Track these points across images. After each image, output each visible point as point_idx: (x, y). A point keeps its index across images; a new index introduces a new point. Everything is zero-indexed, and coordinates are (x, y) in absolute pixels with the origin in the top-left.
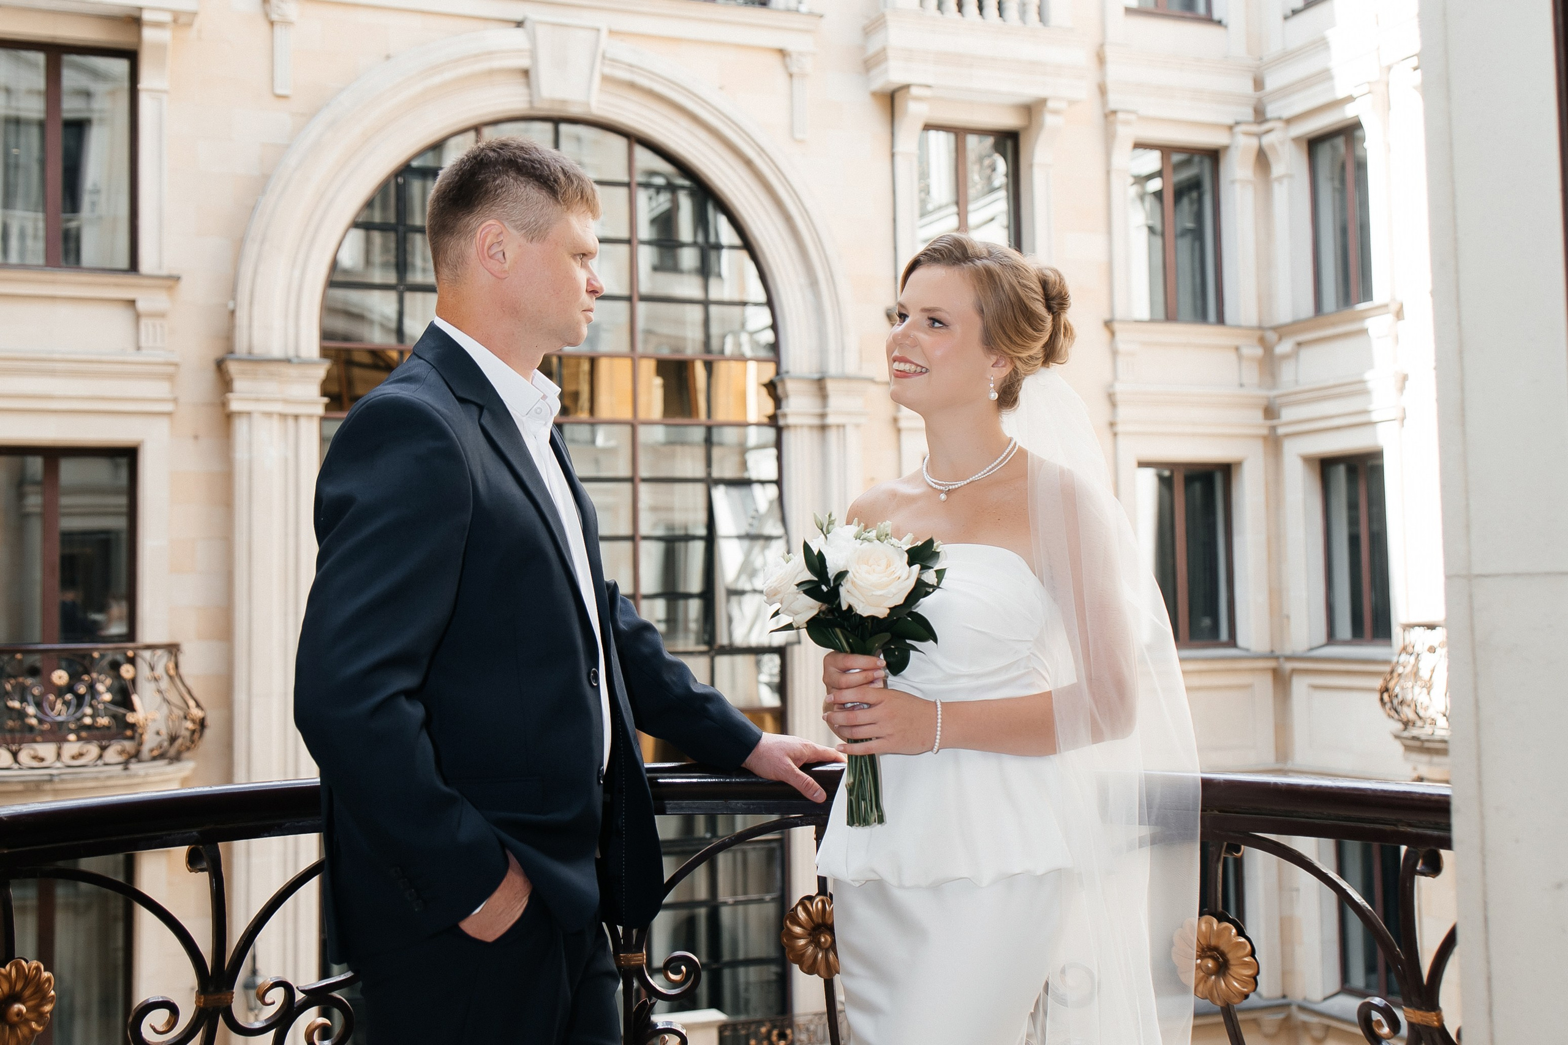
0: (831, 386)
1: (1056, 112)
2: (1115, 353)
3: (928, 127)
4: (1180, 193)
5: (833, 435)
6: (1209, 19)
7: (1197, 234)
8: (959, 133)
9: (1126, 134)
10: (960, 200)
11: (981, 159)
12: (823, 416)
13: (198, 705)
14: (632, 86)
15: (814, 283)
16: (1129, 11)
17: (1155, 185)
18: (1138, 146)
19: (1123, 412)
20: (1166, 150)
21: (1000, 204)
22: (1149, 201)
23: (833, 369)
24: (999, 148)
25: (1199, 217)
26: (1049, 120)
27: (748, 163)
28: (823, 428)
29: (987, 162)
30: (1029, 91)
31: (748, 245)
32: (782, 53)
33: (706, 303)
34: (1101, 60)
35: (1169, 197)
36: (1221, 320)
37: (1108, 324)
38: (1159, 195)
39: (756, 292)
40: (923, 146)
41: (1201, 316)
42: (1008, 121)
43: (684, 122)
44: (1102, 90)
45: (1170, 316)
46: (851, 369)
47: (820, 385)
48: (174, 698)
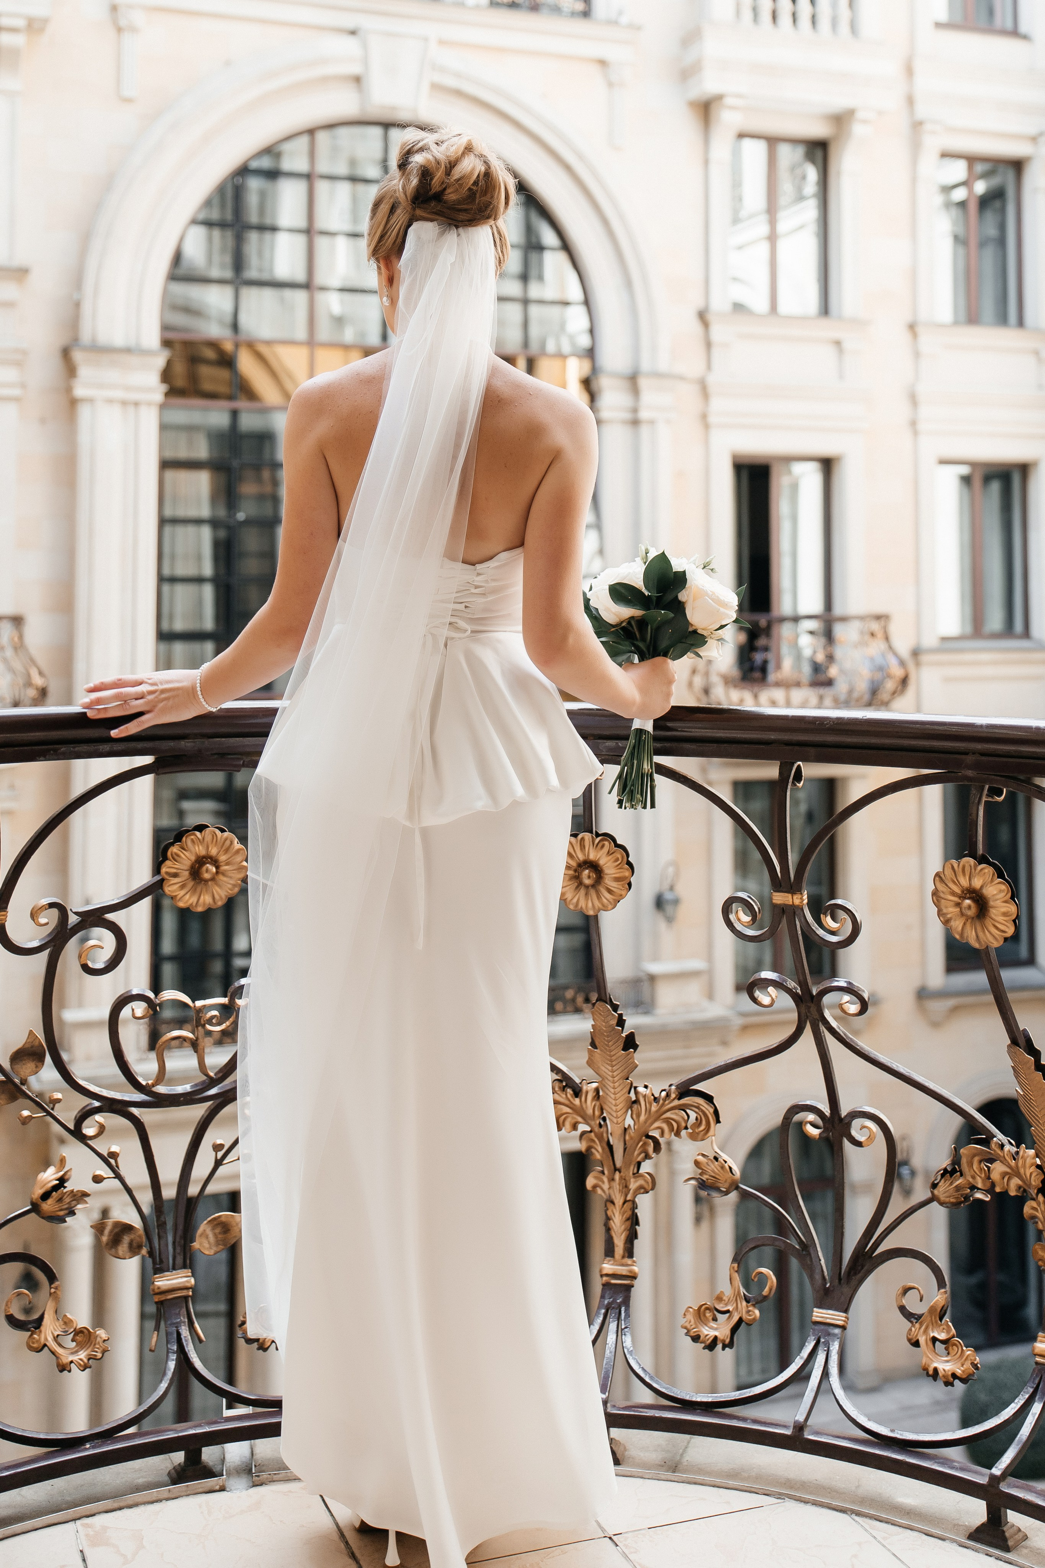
0: (643, 383)
1: (865, 122)
2: (917, 355)
3: (741, 136)
4: (985, 202)
5: (644, 430)
6: (1014, 33)
7: (1001, 242)
8: (772, 141)
9: (933, 143)
10: (772, 209)
11: (793, 169)
12: (635, 410)
13: (41, 673)
14: (458, 93)
15: (629, 284)
16: (938, 25)
17: (960, 194)
18: (945, 155)
19: (924, 411)
20: (971, 160)
21: (809, 211)
22: (955, 212)
23: (645, 365)
24: (810, 157)
25: (1002, 227)
26: (858, 130)
27: (568, 168)
28: (635, 423)
29: (798, 172)
30: (839, 102)
31: (566, 246)
32: (603, 63)
33: (526, 302)
34: (909, 71)
35: (973, 207)
36: (1021, 323)
37: (912, 327)
38: (962, 204)
39: (575, 292)
40: (736, 154)
41: (1002, 319)
42: (818, 130)
43: (507, 129)
44: (910, 101)
45: (972, 317)
46: (663, 365)
47: (633, 380)
48: (18, 665)
